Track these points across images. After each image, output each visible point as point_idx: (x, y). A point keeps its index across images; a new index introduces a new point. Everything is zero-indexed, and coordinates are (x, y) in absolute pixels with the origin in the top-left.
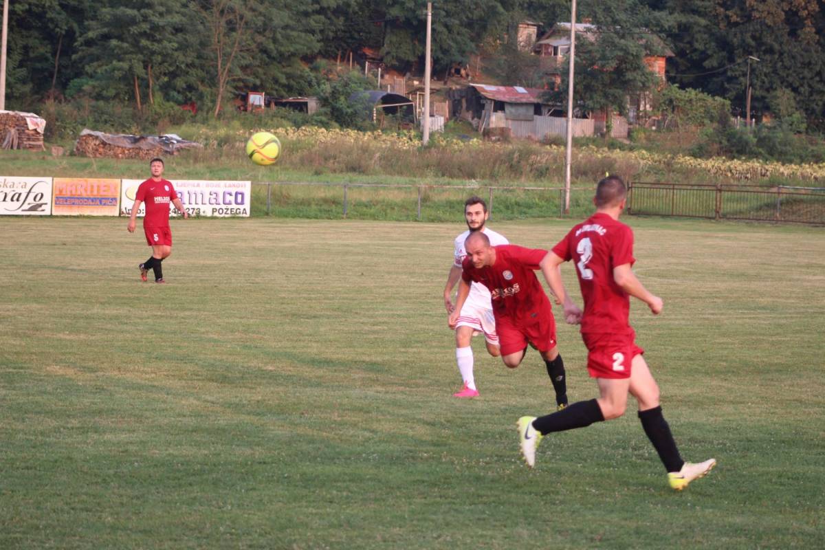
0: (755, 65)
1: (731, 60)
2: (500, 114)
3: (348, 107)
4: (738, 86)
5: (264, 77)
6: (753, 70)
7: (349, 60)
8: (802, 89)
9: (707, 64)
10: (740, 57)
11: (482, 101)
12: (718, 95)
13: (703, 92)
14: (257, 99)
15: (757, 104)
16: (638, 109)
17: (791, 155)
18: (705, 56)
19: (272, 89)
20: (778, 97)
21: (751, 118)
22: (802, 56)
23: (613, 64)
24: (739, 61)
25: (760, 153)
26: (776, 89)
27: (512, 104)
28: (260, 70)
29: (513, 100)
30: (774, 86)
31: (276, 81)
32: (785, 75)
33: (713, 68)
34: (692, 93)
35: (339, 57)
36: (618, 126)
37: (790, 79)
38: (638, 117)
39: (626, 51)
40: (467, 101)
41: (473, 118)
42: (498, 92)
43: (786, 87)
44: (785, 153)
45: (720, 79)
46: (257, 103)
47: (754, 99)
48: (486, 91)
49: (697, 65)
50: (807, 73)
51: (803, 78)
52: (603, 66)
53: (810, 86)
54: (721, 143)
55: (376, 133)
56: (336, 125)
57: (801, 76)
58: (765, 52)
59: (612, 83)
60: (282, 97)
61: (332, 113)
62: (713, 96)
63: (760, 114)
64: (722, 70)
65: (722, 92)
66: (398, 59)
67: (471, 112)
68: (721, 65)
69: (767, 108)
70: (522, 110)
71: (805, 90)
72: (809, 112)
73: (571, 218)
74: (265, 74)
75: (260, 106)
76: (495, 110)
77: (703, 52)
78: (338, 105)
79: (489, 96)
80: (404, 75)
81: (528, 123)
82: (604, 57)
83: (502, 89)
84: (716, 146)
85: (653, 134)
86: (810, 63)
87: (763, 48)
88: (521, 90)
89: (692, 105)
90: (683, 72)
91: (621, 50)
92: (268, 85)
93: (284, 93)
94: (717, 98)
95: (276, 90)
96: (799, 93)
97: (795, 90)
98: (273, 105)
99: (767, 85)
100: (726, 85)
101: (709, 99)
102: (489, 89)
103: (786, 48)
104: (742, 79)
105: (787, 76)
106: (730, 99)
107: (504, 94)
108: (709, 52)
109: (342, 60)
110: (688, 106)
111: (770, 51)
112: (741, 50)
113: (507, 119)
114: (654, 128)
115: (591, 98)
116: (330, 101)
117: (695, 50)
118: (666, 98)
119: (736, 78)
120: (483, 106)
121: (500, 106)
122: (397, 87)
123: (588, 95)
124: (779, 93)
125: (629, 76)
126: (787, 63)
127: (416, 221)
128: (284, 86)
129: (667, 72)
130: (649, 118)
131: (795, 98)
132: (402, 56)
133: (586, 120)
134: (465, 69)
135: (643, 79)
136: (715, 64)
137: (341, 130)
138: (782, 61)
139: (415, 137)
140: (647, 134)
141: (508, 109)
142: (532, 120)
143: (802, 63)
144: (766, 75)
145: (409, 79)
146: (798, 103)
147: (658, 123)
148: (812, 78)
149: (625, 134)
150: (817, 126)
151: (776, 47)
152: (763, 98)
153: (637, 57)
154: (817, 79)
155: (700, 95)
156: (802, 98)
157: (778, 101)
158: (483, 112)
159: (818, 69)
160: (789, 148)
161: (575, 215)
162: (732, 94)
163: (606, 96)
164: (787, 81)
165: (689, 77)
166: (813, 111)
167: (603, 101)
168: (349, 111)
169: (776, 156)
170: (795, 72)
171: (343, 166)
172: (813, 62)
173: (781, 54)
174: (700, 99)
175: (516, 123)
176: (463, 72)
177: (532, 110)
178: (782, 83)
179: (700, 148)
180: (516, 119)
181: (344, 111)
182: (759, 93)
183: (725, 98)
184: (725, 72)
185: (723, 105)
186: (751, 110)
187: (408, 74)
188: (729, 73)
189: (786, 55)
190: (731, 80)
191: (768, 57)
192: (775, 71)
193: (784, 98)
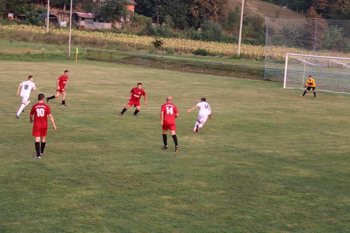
0: (160, 8)
1: (154, 6)
2: (83, 21)
3: (35, 19)
4: (155, 14)
5: (14, 8)
6: (160, 9)
7: (41, 4)
8: (174, 15)
9: (147, 7)
10: (156, 6)
11: (79, 17)
12: (150, 17)
13: (144, 16)
14: (11, 15)
15: (161, 19)
16: (125, 20)
17: (167, 35)
18: (146, 5)
19: (17, 12)
20: (166, 18)
21: (159, 24)
22: (174, 6)
23: (114, 8)
24: (156, 7)
25: (158, 35)
26: (166, 15)
27: (87, 18)
28: (13, 6)
29: (87, 17)
30: (166, 14)
31: (18, 10)
32: (169, 11)
33: (149, 9)
34: (141, 16)
35: (38, 3)
36: (118, 26)
37: (171, 12)
38: (125, 23)
39: (118, 4)
40: (74, 17)
41: (76, 22)
42: (83, 15)
43: (169, 15)
44: (166, 35)
45: (151, 12)
46: (11, 16)
47: (159, 18)
48: (79, 14)
49: (144, 7)
50: (175, 11)
51: (174, 12)
52: (112, 8)
53: (176, 15)
54: (147, 31)
55: (42, 27)
56: (31, 24)
57: (174, 11)
58: (164, 4)
59: (115, 13)
60: (20, 14)
61: (30, 20)
62: (148, 17)
63: (161, 22)
64: (151, 9)
65: (150, 16)
66: (55, 3)
67: (75, 20)
68: (151, 8)
69: (163, 21)
70: (90, 20)
71: (175, 15)
72: (176, 22)
73: (70, 60)
74: (14, 7)
75: (11, 17)
76: (82, 20)
77: (146, 4)
78: (32, 18)
79: (80, 16)
80: (58, 8)
81: (91, 24)
82: (112, 6)
83: (84, 14)
84: (146, 33)
85: (129, 28)
86: (176, 8)
87: (163, 3)
88: (90, 14)
89: (141, 20)
90: (140, 10)
91: (117, 4)
92: (15, 11)
93: (20, 13)
94: (149, 17)
95: (18, 12)
96: (173, 17)
97: (172, 16)
98: (16, 17)
99: (164, 14)
100: (152, 14)
101: (146, 18)
102: (81, 14)
103: (169, 3)
104: (156, 12)
105: (170, 11)
106: (153, 18)
107: (85, 15)
108: (148, 4)
109: (39, 4)
110: (140, 19)
111: (165, 4)
112: (157, 4)
113: (85, 23)
114: (130, 26)
115: (109, 17)
116: (30, 17)
117: (144, 3)
118: (133, 17)
119: (155, 12)
120: (78, 19)
121: (83, 19)
122: (54, 12)
123: (108, 17)
124: (167, 17)
125: (119, 11)
126: (170, 8)
127: (21, 61)
128: (20, 11)
129: (135, 9)
130: (128, 23)
131: (172, 18)
132: (57, 3)
133: (109, 23)
134: (76, 7)
135: (124, 12)
136: (149, 7)
137: (32, 25)
138: (168, 7)
139: (54, 28)
140: (127, 28)
141: (86, 20)
142: (93, 23)
143: (174, 8)
144: (164, 11)
145: (59, 10)
146: (173, 19)
147: (131, 25)
148: (177, 12)
149: (121, 28)
150: (179, 26)
151: (167, 3)
152: (163, 18)
153: (122, 6)
154: (179, 12)
155: (144, 17)
156: (174, 18)
157: (167, 19)
158: (79, 20)
159: (179, 9)
160: (167, 33)
161: (71, 59)
162: (153, 16)
163: (113, 17)
164: (170, 13)
165: (142, 11)
166: (177, 22)
167: (112, 18)
168: (35, 20)
169: (163, 35)
170: (172, 10)
171: (22, 39)
172: (177, 7)
173: (168, 5)
174: (144, 18)
175: (88, 24)
176: (75, 8)
177: (93, 20)
178: (168, 13)
179: (141, 33)
180: (88, 23)
181: (34, 20)
182: (161, 16)
183: (151, 18)
184: (152, 9)
185: (150, 20)
186: (159, 21)
187: (59, 8)
188: (153, 10)
189: (170, 5)
190: (154, 12)
191: (164, 6)
192: (166, 10)
193: (168, 18)
